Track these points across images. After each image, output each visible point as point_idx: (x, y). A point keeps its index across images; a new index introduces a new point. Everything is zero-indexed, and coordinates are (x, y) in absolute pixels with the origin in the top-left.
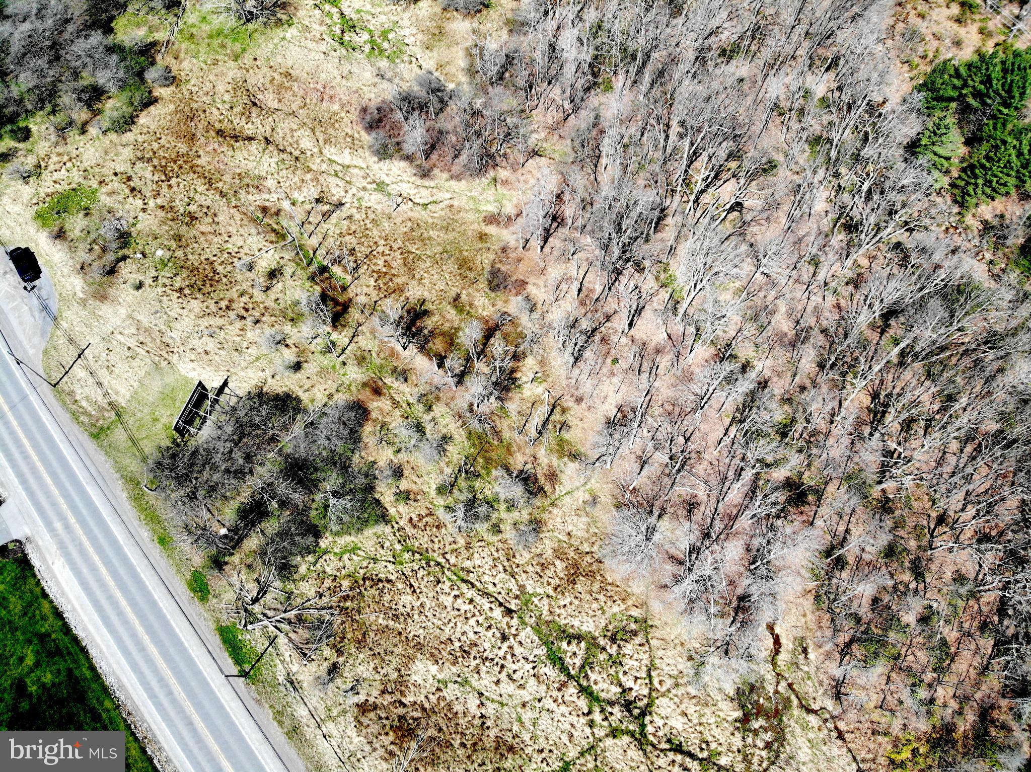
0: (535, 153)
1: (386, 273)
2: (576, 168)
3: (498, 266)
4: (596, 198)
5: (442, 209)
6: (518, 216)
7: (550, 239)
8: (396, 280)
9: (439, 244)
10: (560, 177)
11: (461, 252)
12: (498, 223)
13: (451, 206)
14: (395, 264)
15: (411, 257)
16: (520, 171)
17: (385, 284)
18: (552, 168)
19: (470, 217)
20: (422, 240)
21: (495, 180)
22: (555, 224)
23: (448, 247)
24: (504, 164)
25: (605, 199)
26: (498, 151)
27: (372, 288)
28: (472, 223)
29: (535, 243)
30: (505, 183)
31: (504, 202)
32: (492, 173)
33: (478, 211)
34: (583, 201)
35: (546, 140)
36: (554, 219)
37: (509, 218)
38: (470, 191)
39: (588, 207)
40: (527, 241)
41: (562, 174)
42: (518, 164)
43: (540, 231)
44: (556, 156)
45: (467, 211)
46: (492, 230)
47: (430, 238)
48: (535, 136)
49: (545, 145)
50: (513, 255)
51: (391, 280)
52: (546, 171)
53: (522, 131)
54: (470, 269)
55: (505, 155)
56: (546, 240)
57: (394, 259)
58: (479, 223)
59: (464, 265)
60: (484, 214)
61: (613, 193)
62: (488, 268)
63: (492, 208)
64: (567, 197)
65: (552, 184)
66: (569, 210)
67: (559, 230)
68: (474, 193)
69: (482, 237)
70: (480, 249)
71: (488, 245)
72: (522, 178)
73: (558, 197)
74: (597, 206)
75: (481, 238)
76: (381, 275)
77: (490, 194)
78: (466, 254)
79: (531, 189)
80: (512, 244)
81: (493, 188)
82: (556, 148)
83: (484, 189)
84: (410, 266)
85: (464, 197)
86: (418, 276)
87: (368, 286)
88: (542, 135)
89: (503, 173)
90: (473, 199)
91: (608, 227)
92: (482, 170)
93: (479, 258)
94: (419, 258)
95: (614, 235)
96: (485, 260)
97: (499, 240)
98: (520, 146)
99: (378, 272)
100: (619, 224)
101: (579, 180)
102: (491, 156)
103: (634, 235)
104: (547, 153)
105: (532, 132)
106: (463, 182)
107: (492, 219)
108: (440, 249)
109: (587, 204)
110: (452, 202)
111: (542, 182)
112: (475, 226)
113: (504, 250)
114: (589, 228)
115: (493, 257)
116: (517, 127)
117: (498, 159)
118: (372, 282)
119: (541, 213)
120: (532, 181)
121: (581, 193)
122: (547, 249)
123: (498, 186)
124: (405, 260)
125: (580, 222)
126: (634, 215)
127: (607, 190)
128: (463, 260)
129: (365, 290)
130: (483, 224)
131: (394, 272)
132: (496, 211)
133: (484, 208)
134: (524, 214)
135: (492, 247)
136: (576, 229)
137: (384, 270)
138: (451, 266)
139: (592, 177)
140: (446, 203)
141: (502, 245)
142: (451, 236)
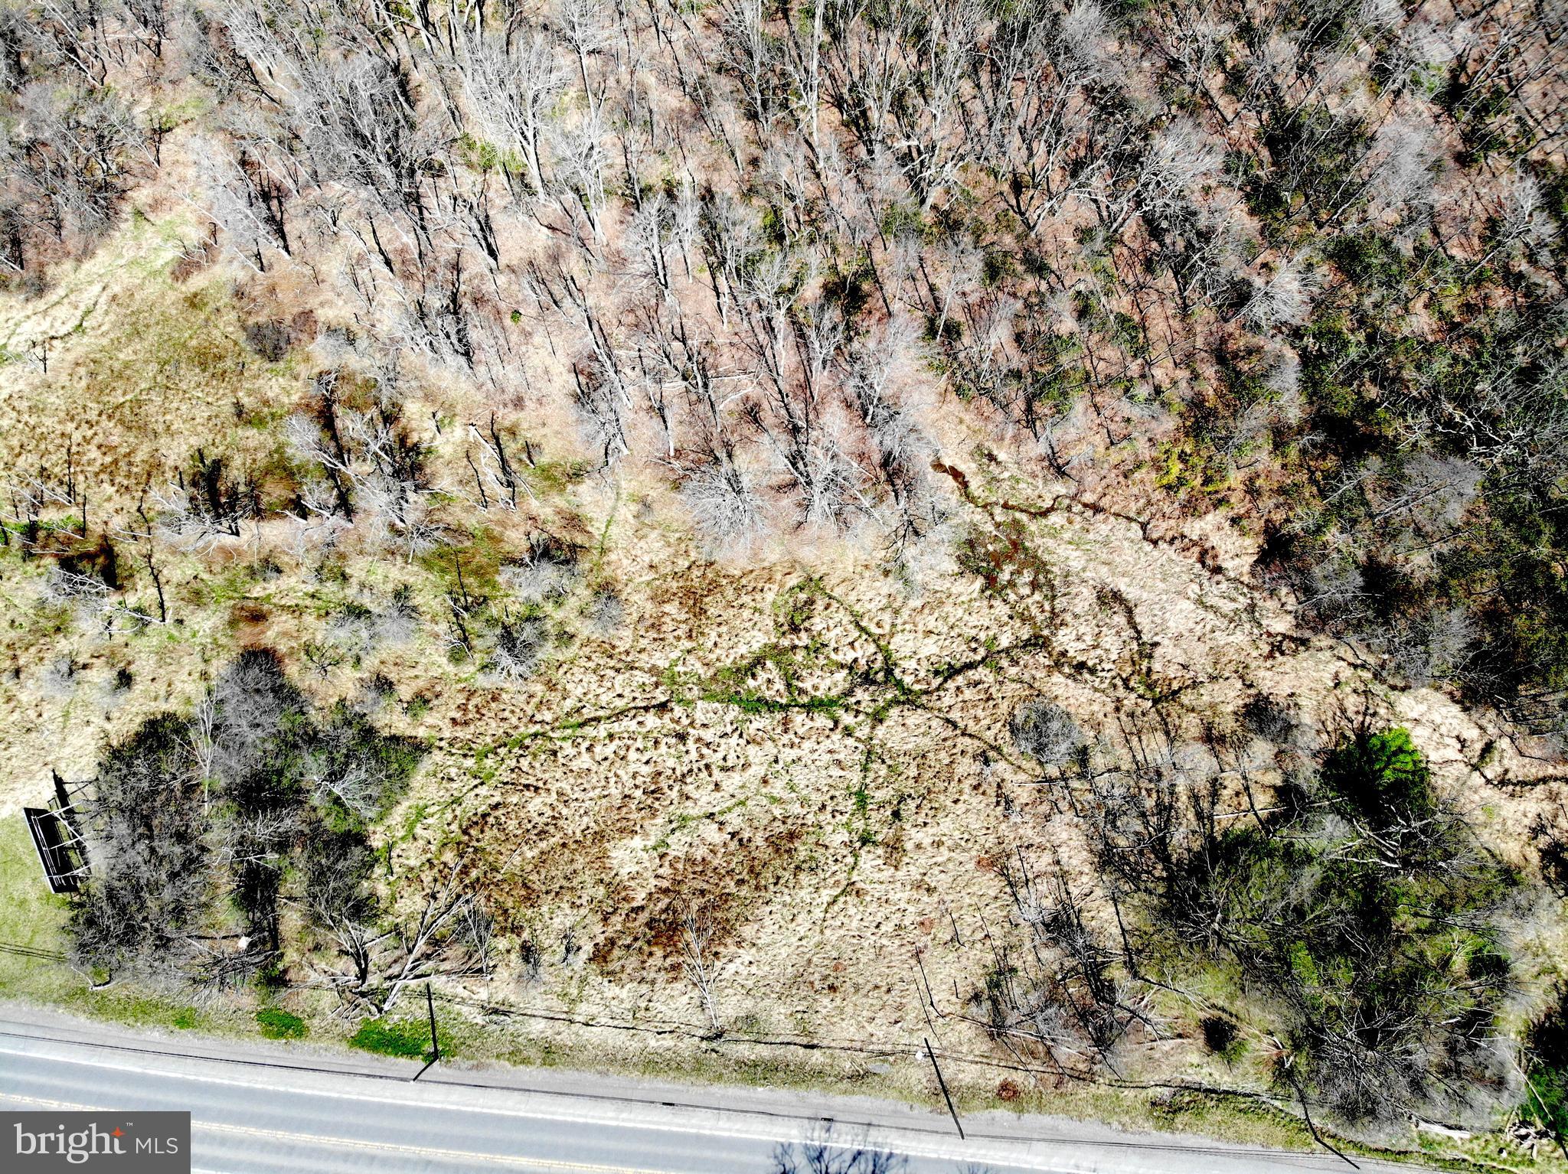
0: (160, 132)
1: (116, 462)
2: (233, 105)
3: (251, 321)
4: (295, 122)
5: (107, 313)
6: (214, 234)
7: (287, 228)
8: (140, 456)
9: (147, 362)
10: (221, 136)
11: (184, 345)
12: (198, 266)
13: (114, 298)
14: (115, 440)
15: (127, 411)
16: (162, 173)
17: (128, 476)
18: (200, 133)
19: (152, 289)
20: (120, 376)
21: (139, 213)
22: (274, 203)
23: (163, 355)
24: (131, 181)
25: (308, 114)
26: (107, 172)
27: (116, 497)
28: (163, 295)
29: (271, 249)
30: (156, 205)
31: (179, 231)
32: (126, 208)
33: (155, 273)
34: (280, 142)
35: (158, 103)
36: (266, 196)
37: (206, 247)
38: (120, 255)
39: (296, 144)
40: (258, 256)
41: (221, 129)
42: (150, 166)
43: (263, 228)
44: (190, 112)
45: (141, 287)
46: (197, 282)
47: (127, 365)
48: (137, 110)
49: (162, 111)
50: (257, 291)
51: (130, 464)
52: (197, 143)
53: (114, 118)
54: (220, 358)
55: (122, 169)
56: (282, 235)
57: (107, 434)
58: (171, 288)
59: (206, 359)
60: (168, 270)
61: (311, 99)
62: (242, 337)
63: (170, 254)
64: (255, 154)
65: (220, 155)
66: (275, 169)
67: (286, 205)
68: (129, 254)
69: (194, 302)
70: (207, 320)
71: (212, 306)
72: (173, 180)
73: (243, 163)
74: (305, 134)
75: (193, 305)
76: (110, 470)
77: (150, 236)
78: (194, 343)
79: (198, 185)
80: (242, 276)
81: (147, 226)
82: (182, 101)
83: (136, 238)
84: (135, 423)
85: (120, 271)
86: (160, 428)
87: (109, 499)
88: (147, 100)
89: (142, 196)
90: (133, 262)
91: (347, 149)
92: (110, 215)
93: (216, 333)
94: (139, 403)
95: (362, 153)
96: (227, 328)
97: (220, 288)
98: (130, 141)
99: (104, 468)
100: (357, 134)
101: (250, 118)
102: (106, 186)
103: (389, 131)
104: (175, 118)
105: (129, 109)
106: (100, 252)
107: (184, 268)
108: (154, 367)
109: (290, 142)
110: (109, 292)
111: (206, 163)
112: (171, 296)
113: (239, 294)
114: (322, 171)
115: (233, 316)
116: (103, 119)
117: (118, 182)
118: (110, 490)
119: (242, 204)
120: (191, 172)
121: (270, 135)
122: (294, 245)
123: (151, 217)
124: (121, 422)
125: (304, 174)
126: (365, 105)
127: (300, 102)
128: (199, 354)
129: (110, 507)
130: (178, 285)
131: (123, 450)
132: (179, 253)
133: (159, 263)
134: (220, 224)
135: (220, 304)
136: (308, 186)
137: (108, 459)
138: (191, 376)
139: (265, 101)
140: (103, 300)
141: (229, 290)
142: (151, 337)
